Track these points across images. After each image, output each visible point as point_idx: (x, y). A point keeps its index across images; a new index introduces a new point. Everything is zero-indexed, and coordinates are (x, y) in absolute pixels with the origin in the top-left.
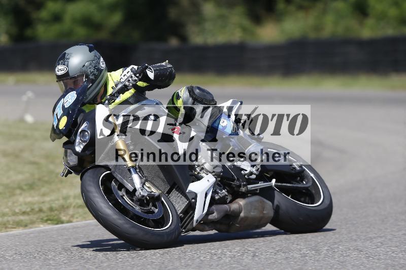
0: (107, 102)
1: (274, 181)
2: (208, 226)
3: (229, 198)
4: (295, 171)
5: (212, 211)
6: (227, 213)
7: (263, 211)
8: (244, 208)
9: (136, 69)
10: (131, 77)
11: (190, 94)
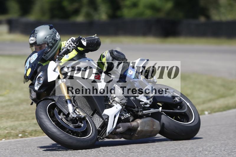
0: (57, 59)
1: (161, 108)
2: (117, 136)
3: (131, 119)
4: (176, 102)
5: (119, 127)
6: (129, 128)
7: (153, 126)
8: (140, 125)
9: (75, 40)
10: (71, 44)
11: (111, 55)
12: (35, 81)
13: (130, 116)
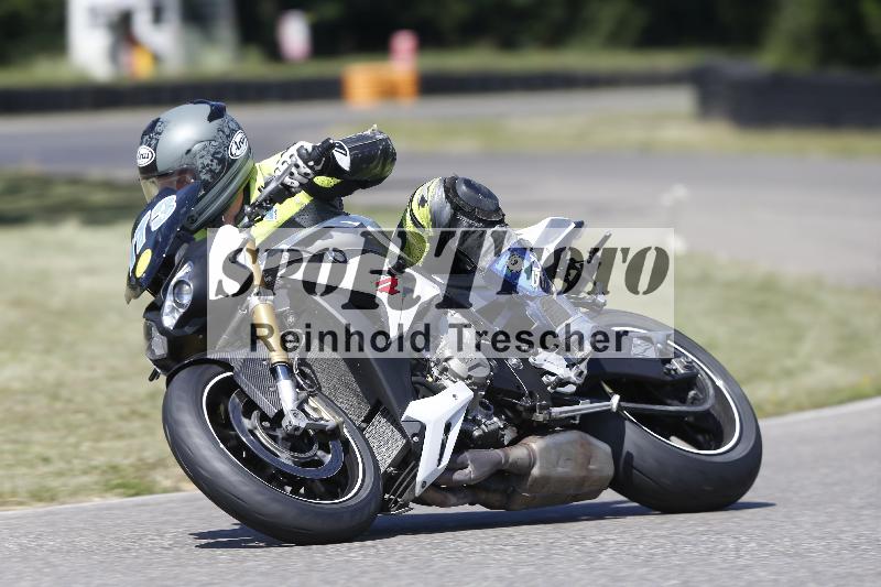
1: (616, 399)
2: (456, 495)
3: (508, 435)
4: (672, 376)
5: (463, 463)
6: (500, 467)
7: (589, 463)
8: (541, 457)
9: (310, 150)
10: (297, 166)
11: (447, 197)
12: (165, 298)
13: (505, 427)
